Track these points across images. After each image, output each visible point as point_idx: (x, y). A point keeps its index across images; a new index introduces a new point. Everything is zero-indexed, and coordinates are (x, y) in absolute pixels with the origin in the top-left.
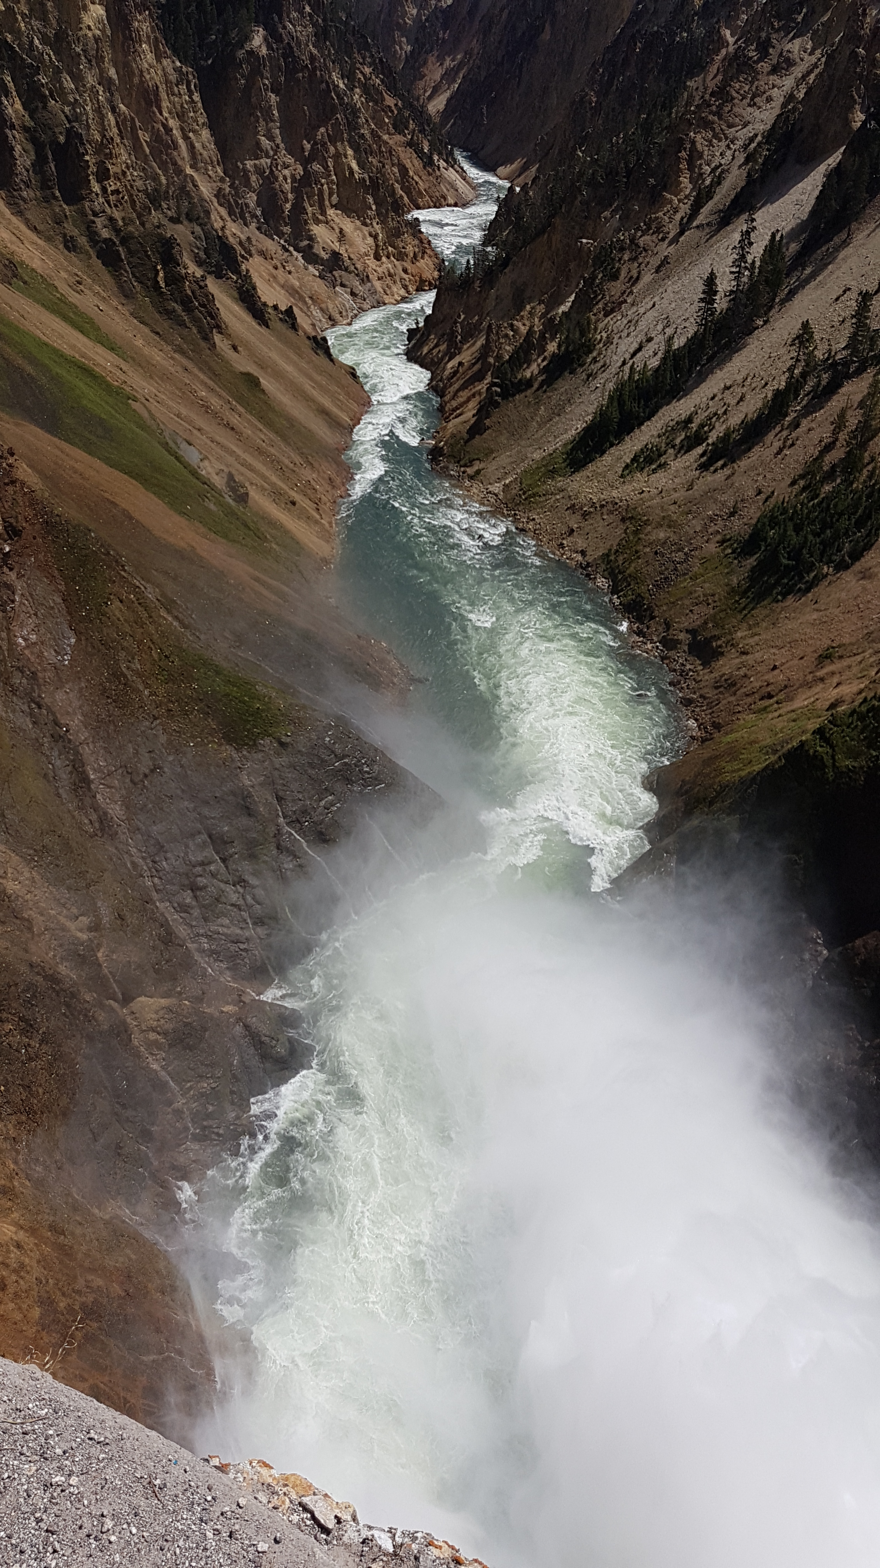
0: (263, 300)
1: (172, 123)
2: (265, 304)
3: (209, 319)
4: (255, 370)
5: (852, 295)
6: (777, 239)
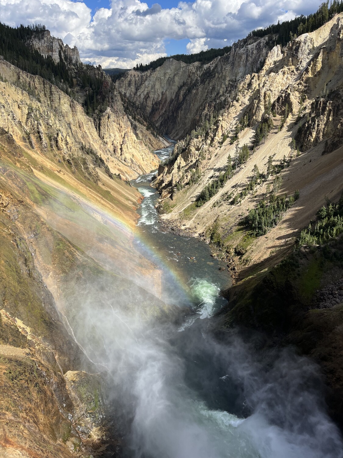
0: (111, 172)
1: (87, 131)
2: (112, 174)
3: (96, 178)
4: (109, 190)
5: (267, 158)
6: (246, 146)
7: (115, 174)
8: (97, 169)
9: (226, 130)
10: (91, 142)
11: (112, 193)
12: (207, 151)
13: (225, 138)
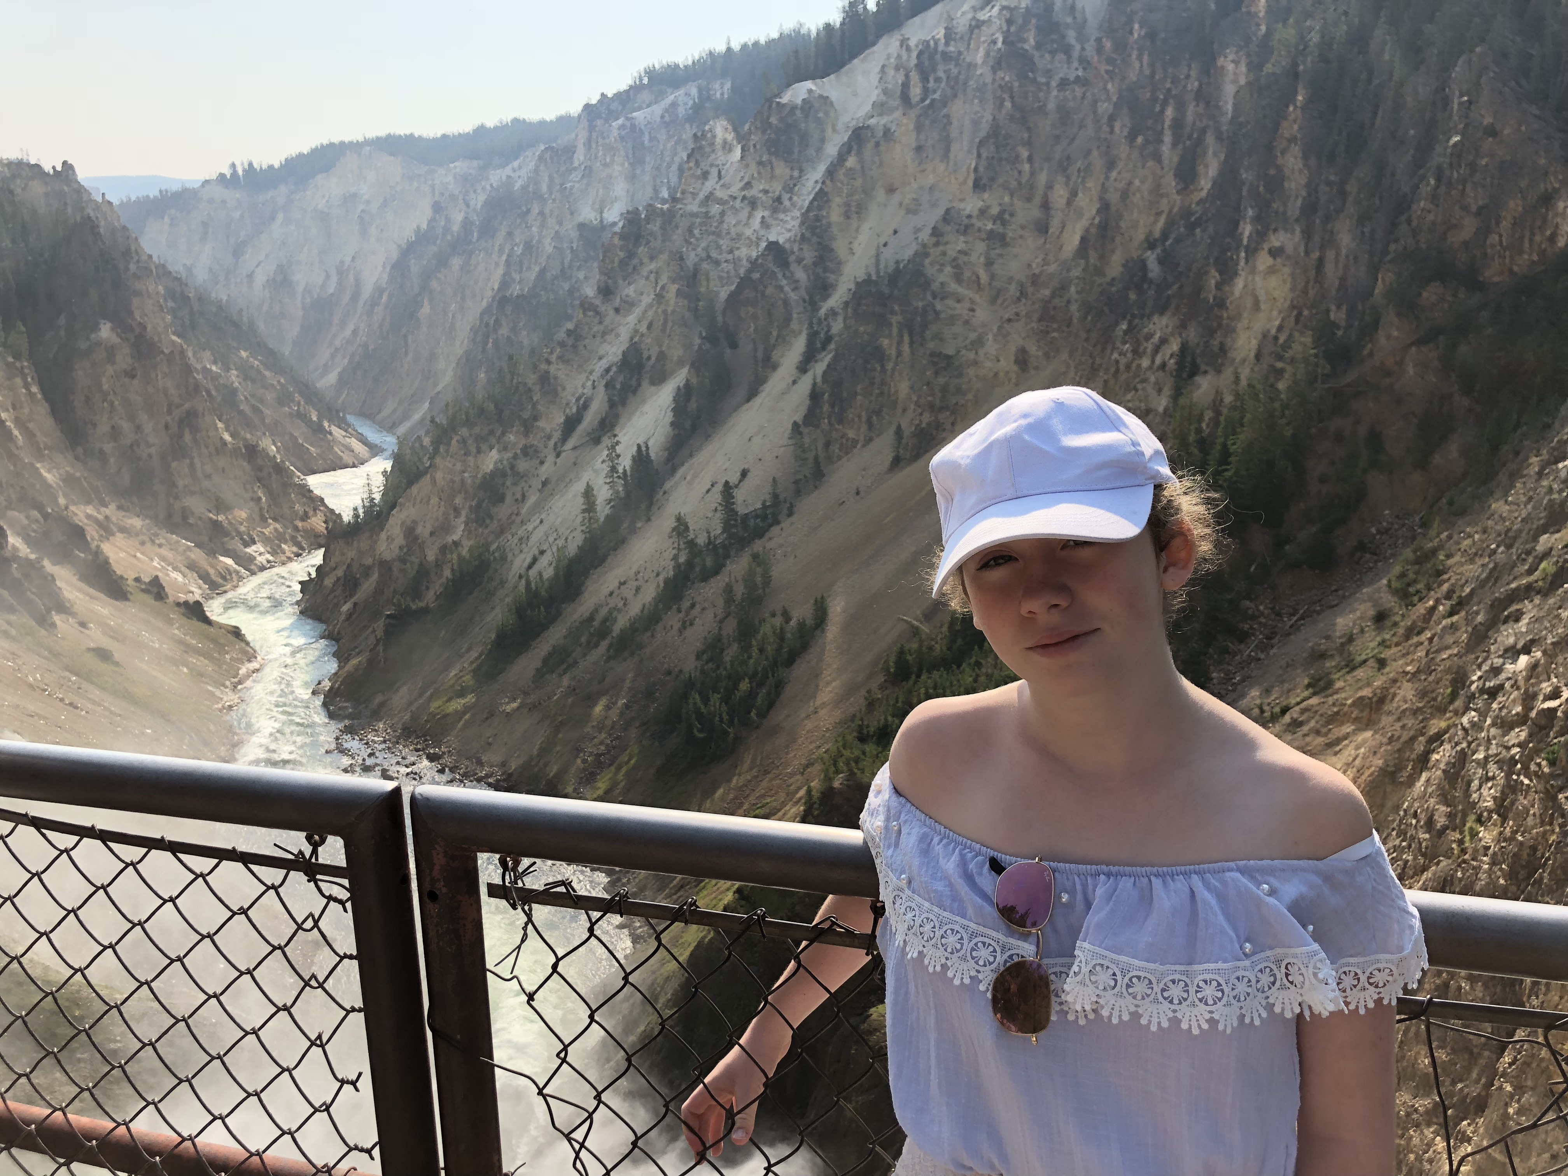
0: (120, 574)
2: (122, 578)
5: (719, 487)
6: (644, 449)
7: (137, 580)
8: (52, 566)
9: (573, 395)
12: (509, 472)
13: (570, 425)
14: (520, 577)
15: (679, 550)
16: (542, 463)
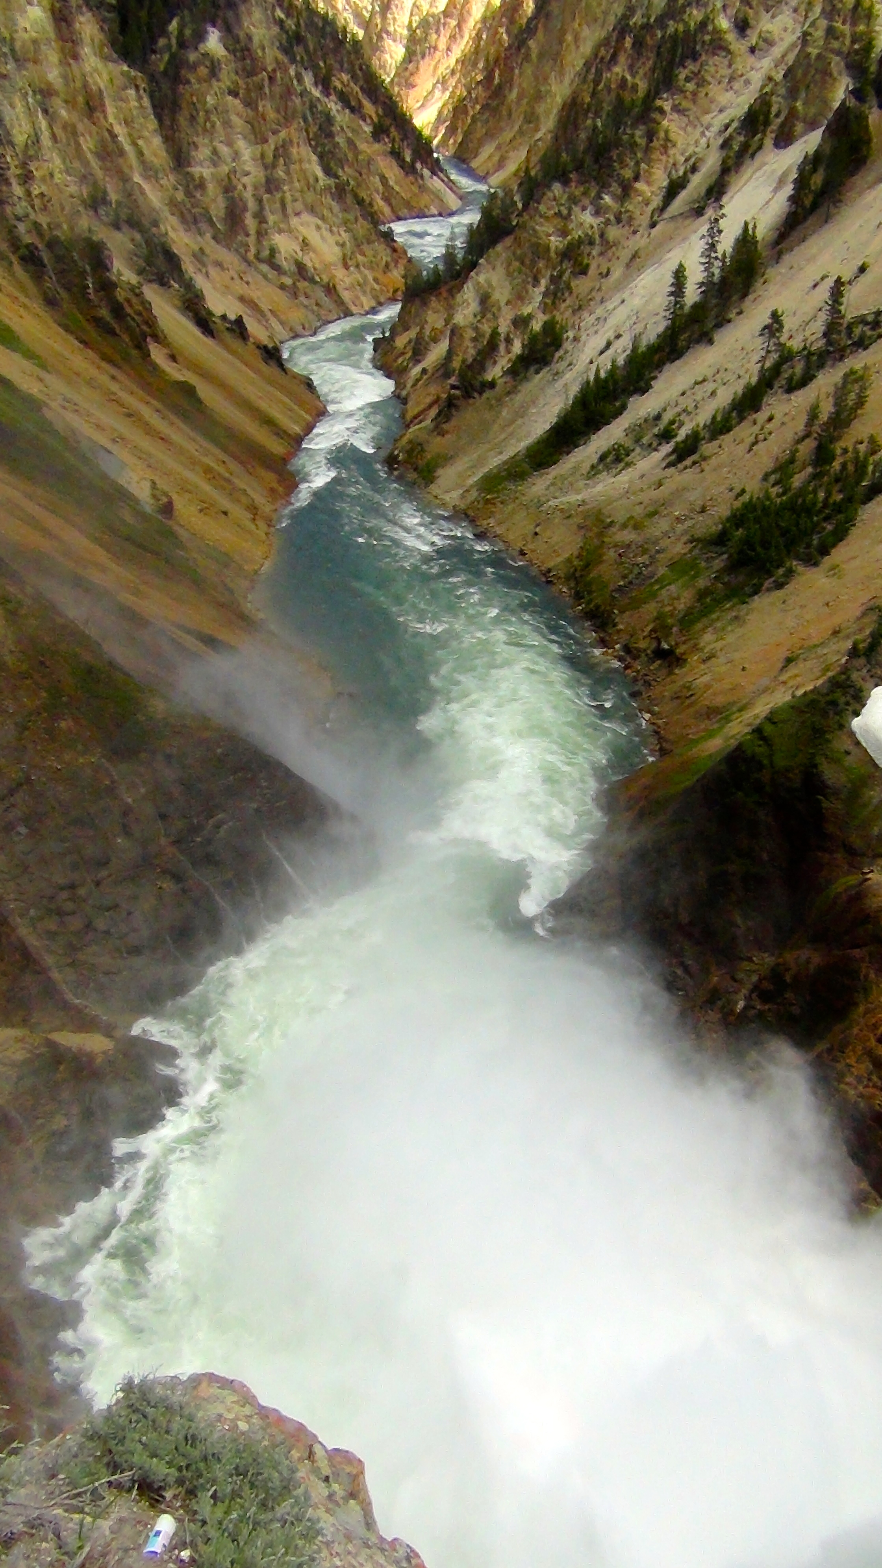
0: (209, 309)
1: (117, 129)
2: (210, 313)
3: (144, 328)
4: (192, 378)
5: (830, 282)
6: (750, 227)
7: (224, 317)
8: (150, 293)
9: (682, 154)
10: (137, 178)
11: (204, 391)
12: (598, 240)
13: (674, 189)
14: (591, 362)
15: (768, 352)
16: (635, 232)
